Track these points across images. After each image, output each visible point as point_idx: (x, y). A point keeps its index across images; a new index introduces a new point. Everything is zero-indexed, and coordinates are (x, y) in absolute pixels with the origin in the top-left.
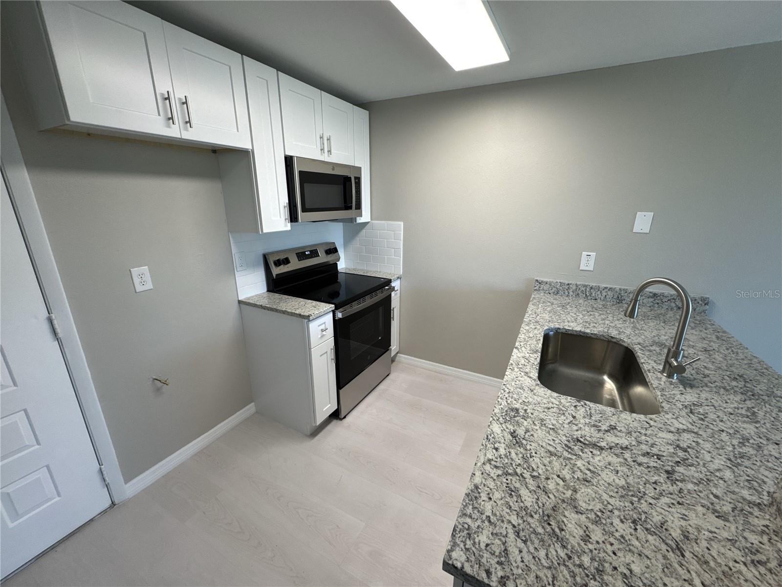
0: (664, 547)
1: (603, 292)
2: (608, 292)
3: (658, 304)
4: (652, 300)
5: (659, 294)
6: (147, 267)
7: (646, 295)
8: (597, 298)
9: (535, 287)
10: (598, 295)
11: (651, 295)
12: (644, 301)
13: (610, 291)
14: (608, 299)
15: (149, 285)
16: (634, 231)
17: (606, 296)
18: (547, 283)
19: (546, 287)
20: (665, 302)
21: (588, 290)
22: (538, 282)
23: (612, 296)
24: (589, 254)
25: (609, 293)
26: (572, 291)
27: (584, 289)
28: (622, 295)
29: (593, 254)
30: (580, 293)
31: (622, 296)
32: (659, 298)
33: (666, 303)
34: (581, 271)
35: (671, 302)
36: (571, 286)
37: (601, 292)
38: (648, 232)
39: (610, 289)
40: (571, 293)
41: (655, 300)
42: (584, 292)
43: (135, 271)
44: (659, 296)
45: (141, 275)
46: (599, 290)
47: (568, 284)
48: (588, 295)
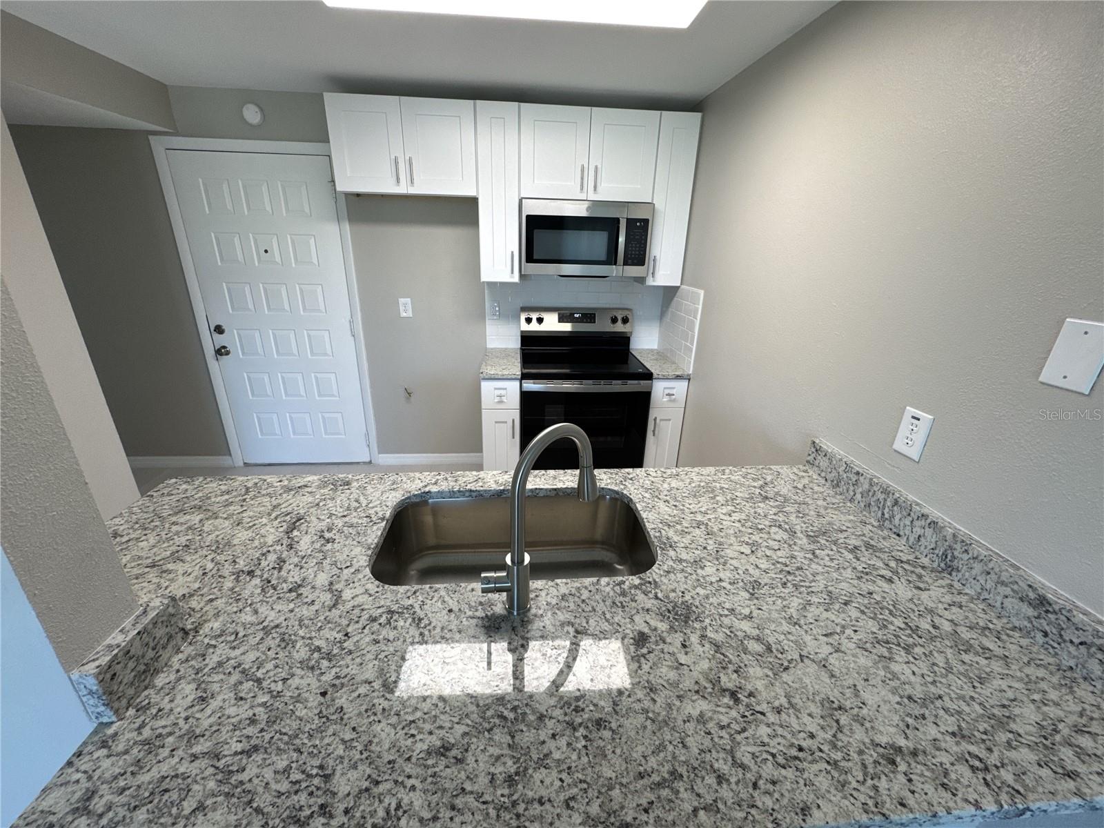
0: (158, 558)
1: (917, 523)
2: (927, 529)
3: (1046, 634)
4: (1031, 612)
5: (1057, 608)
6: (409, 299)
7: (1015, 587)
8: (901, 533)
9: (809, 455)
10: (905, 526)
11: (1032, 595)
12: (1007, 602)
13: (931, 530)
14: (922, 548)
15: (410, 314)
16: (1041, 379)
17: (920, 536)
18: (825, 455)
19: (824, 463)
20: (1071, 642)
21: (889, 503)
22: (814, 447)
23: (933, 546)
24: (918, 413)
25: (929, 532)
26: (861, 493)
27: (881, 497)
28: (956, 553)
29: (927, 417)
30: (872, 503)
31: (954, 557)
32: (1052, 617)
33: (1072, 649)
34: (895, 454)
35: (1091, 656)
36: (861, 479)
37: (912, 522)
38: (1087, 393)
39: (933, 524)
40: (858, 496)
41: (1038, 617)
42: (881, 506)
43: (402, 301)
44: (1055, 612)
45: (405, 305)
46: (909, 515)
47: (858, 473)
48: (887, 516)
